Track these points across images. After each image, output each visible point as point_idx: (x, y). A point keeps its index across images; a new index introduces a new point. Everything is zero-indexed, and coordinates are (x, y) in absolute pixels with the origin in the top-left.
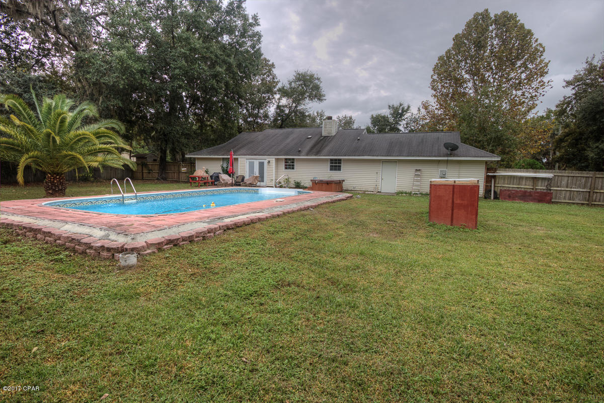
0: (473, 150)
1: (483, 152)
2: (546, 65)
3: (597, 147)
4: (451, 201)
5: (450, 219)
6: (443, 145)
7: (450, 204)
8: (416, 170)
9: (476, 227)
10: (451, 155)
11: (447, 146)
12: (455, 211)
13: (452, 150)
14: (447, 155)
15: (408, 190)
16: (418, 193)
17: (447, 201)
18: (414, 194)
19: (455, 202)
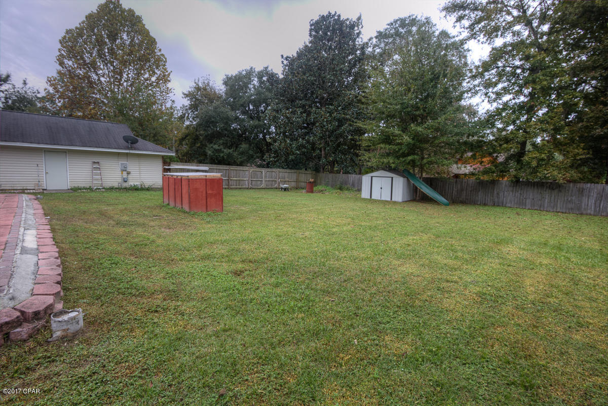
0: (150, 145)
1: (159, 147)
2: (169, 74)
3: (212, 147)
4: (204, 192)
5: (205, 207)
6: (122, 137)
7: (204, 195)
8: (94, 162)
9: (222, 211)
10: (131, 148)
11: (126, 139)
12: (208, 200)
13: (132, 143)
14: (128, 148)
15: (87, 186)
16: (101, 188)
17: (202, 192)
18: (97, 189)
19: (208, 192)
